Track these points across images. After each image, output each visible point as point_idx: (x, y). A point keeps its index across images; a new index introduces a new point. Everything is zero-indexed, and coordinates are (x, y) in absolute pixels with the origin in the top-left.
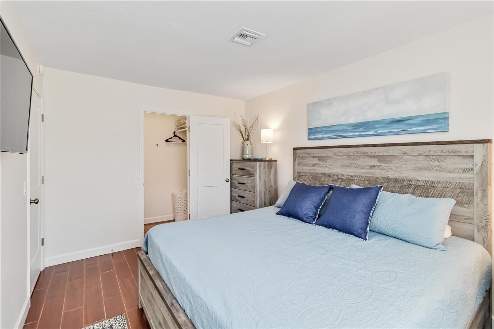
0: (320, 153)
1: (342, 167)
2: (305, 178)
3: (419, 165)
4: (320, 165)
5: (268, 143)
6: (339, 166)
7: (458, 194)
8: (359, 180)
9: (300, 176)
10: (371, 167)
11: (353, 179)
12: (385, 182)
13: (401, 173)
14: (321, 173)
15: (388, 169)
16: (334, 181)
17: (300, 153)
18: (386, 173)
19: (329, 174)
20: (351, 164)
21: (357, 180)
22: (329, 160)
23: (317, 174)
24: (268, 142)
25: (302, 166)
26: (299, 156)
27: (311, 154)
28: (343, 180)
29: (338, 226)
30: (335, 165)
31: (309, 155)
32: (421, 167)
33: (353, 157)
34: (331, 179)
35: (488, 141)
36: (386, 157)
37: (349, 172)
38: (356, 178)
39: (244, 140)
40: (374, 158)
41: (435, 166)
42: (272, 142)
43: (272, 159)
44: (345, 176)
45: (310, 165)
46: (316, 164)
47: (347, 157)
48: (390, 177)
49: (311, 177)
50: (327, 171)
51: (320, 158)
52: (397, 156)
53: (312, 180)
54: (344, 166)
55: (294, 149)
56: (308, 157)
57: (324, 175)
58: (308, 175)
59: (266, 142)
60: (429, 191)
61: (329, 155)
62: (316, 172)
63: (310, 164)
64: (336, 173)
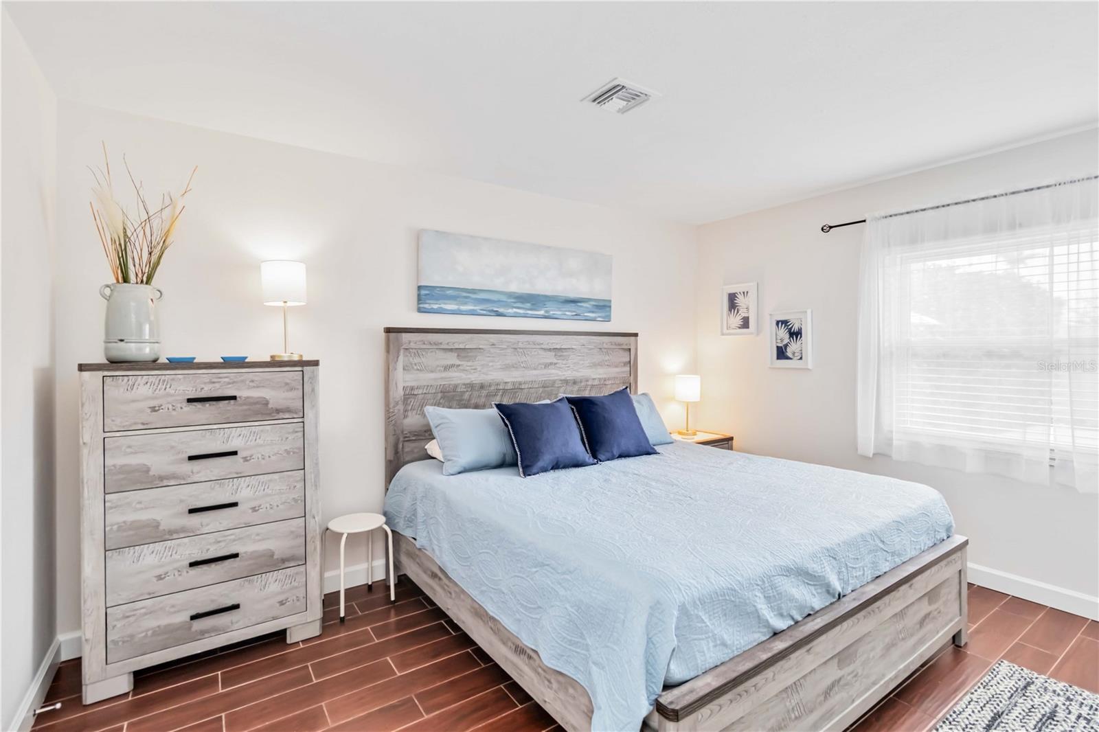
0: (463, 343)
2: (423, 398)
5: (288, 307)
6: (500, 367)
9: (409, 398)
14: (464, 384)
16: (490, 396)
19: (482, 383)
22: (479, 357)
23: (456, 386)
24: (289, 304)
25: (418, 372)
27: (441, 344)
30: (492, 366)
31: (438, 347)
34: (484, 392)
35: (636, 335)
37: (515, 377)
39: (118, 282)
45: (439, 368)
46: (453, 366)
47: (513, 350)
49: (440, 395)
50: (476, 378)
51: (461, 352)
53: (441, 401)
54: (507, 367)
55: (388, 331)
56: (432, 352)
57: (471, 386)
58: (434, 391)
59: (282, 304)
61: (481, 347)
62: (452, 383)
63: (438, 366)
64: (493, 380)
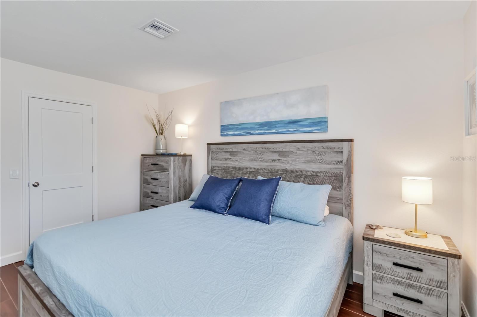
0: (232, 148)
1: (249, 161)
2: (218, 171)
3: (308, 159)
4: (231, 159)
5: (183, 138)
7: (334, 181)
8: (263, 172)
9: (213, 170)
10: (273, 161)
11: (259, 171)
12: (284, 173)
13: (295, 165)
14: (232, 167)
15: (286, 162)
16: (243, 174)
17: (213, 148)
18: (285, 166)
19: (239, 167)
20: (258, 158)
21: (262, 172)
22: (239, 155)
23: (229, 167)
24: (183, 137)
25: (216, 160)
26: (212, 151)
27: (223, 149)
28: (251, 172)
29: (246, 214)
30: (245, 159)
32: (309, 160)
33: (259, 152)
34: (241, 172)
35: (351, 140)
36: (285, 152)
37: (256, 166)
38: (261, 171)
39: (158, 135)
40: (275, 153)
41: (319, 160)
42: (187, 137)
43: (187, 154)
44: (252, 169)
45: (223, 159)
46: (228, 158)
47: (254, 152)
48: (287, 169)
49: (223, 171)
50: (237, 164)
51: (232, 153)
52: (292, 151)
53: (224, 173)
54: (252, 160)
55: (208, 144)
56: (220, 152)
57: (235, 168)
58: (221, 169)
59: (181, 137)
60: (315, 179)
61: (239, 150)
64: (245, 166)
